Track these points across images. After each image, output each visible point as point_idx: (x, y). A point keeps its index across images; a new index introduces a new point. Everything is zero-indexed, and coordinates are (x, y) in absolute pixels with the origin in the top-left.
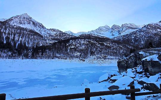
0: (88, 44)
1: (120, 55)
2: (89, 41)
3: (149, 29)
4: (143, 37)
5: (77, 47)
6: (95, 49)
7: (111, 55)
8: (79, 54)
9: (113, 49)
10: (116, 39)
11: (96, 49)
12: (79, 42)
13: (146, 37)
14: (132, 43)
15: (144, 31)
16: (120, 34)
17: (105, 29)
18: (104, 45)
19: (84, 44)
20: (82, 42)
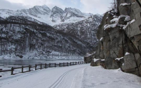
0: (24, 33)
1: (66, 50)
2: (26, 29)
3: (95, 21)
4: (90, 29)
5: (10, 37)
6: (35, 42)
7: (55, 50)
8: (13, 46)
9: (58, 42)
10: (58, 27)
11: (37, 40)
12: (11, 29)
13: (92, 30)
14: (78, 35)
15: (90, 22)
16: (63, 21)
17: (42, 10)
18: (47, 36)
19: (19, 32)
20: (17, 29)
